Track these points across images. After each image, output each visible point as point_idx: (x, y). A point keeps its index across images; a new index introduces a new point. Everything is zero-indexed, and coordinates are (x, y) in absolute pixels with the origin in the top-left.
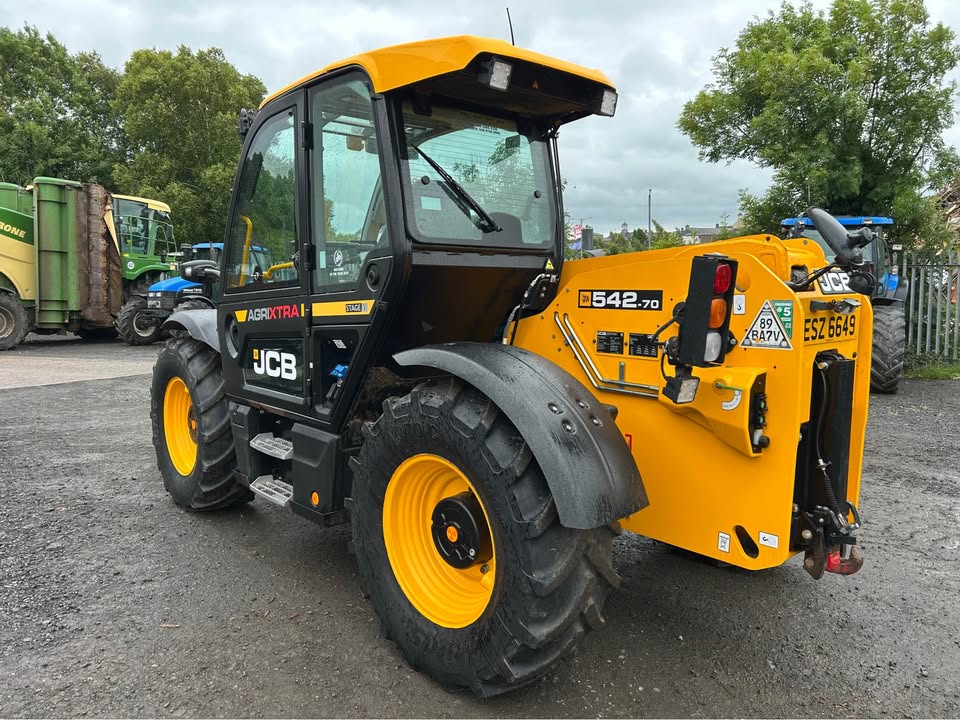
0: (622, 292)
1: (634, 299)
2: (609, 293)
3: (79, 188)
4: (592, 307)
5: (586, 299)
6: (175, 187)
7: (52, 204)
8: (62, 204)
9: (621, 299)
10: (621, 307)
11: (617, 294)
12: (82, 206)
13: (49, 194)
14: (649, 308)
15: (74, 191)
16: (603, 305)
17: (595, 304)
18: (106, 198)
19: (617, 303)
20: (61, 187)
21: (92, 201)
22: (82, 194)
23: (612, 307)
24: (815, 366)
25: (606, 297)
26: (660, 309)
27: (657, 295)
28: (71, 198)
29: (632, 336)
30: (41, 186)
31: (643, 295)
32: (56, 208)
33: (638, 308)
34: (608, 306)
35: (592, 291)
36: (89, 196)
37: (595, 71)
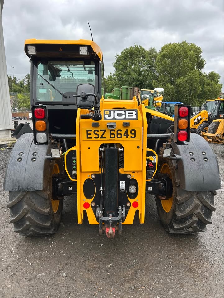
3: (132, 89)
6: (169, 85)
7: (124, 93)
8: (127, 93)
12: (132, 93)
13: (124, 91)
15: (130, 90)
18: (139, 90)
20: (127, 89)
21: (134, 92)
22: (132, 90)
24: (99, 150)
28: (129, 91)
30: (123, 89)
32: (125, 94)
36: (134, 90)
37: (80, 40)
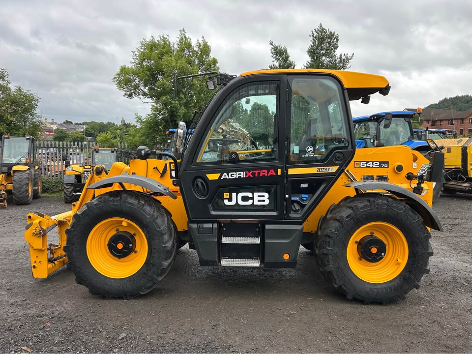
0: (373, 162)
1: (378, 164)
2: (367, 162)
4: (360, 167)
5: (357, 164)
9: (373, 164)
10: (373, 167)
11: (371, 163)
14: (384, 167)
16: (365, 166)
17: (361, 166)
19: (371, 166)
23: (369, 167)
25: (366, 164)
26: (388, 167)
27: (387, 163)
29: (377, 176)
31: (381, 163)
33: (380, 167)
34: (367, 167)
35: (360, 162)
